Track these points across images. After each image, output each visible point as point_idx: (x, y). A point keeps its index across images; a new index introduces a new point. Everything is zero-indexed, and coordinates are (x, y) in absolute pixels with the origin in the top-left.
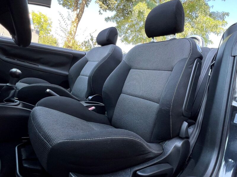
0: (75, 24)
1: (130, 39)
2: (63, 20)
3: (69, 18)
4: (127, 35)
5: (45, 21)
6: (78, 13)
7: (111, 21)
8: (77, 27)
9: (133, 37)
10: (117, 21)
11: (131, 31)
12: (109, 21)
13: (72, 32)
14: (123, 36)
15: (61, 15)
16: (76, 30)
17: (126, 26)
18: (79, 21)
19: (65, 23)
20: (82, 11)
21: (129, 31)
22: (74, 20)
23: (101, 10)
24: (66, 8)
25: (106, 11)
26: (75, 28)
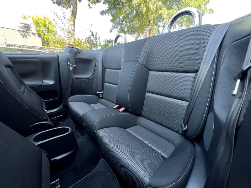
0: (72, 22)
1: (126, 29)
2: (59, 19)
3: (65, 17)
4: (123, 26)
5: (49, 23)
6: (72, 10)
7: (106, 14)
8: (74, 25)
9: (128, 27)
10: (111, 13)
11: (126, 22)
12: (104, 15)
13: (71, 31)
14: (119, 28)
15: (56, 14)
16: (74, 28)
17: (121, 17)
18: (75, 18)
19: (62, 22)
20: (76, 8)
21: (124, 22)
22: (70, 18)
23: (90, 3)
24: (61, 6)
25: (95, 4)
26: (73, 26)
